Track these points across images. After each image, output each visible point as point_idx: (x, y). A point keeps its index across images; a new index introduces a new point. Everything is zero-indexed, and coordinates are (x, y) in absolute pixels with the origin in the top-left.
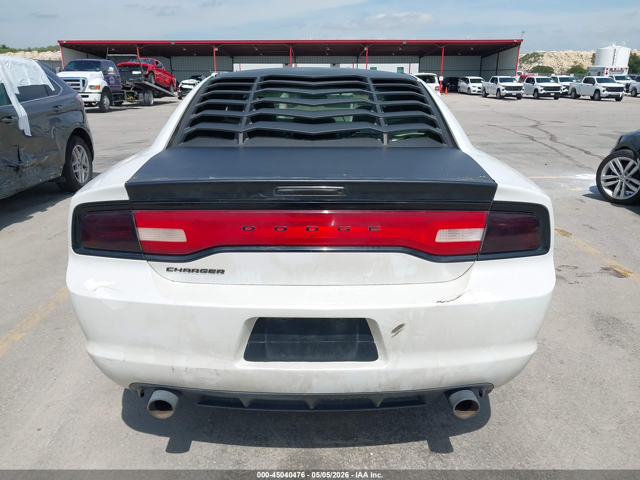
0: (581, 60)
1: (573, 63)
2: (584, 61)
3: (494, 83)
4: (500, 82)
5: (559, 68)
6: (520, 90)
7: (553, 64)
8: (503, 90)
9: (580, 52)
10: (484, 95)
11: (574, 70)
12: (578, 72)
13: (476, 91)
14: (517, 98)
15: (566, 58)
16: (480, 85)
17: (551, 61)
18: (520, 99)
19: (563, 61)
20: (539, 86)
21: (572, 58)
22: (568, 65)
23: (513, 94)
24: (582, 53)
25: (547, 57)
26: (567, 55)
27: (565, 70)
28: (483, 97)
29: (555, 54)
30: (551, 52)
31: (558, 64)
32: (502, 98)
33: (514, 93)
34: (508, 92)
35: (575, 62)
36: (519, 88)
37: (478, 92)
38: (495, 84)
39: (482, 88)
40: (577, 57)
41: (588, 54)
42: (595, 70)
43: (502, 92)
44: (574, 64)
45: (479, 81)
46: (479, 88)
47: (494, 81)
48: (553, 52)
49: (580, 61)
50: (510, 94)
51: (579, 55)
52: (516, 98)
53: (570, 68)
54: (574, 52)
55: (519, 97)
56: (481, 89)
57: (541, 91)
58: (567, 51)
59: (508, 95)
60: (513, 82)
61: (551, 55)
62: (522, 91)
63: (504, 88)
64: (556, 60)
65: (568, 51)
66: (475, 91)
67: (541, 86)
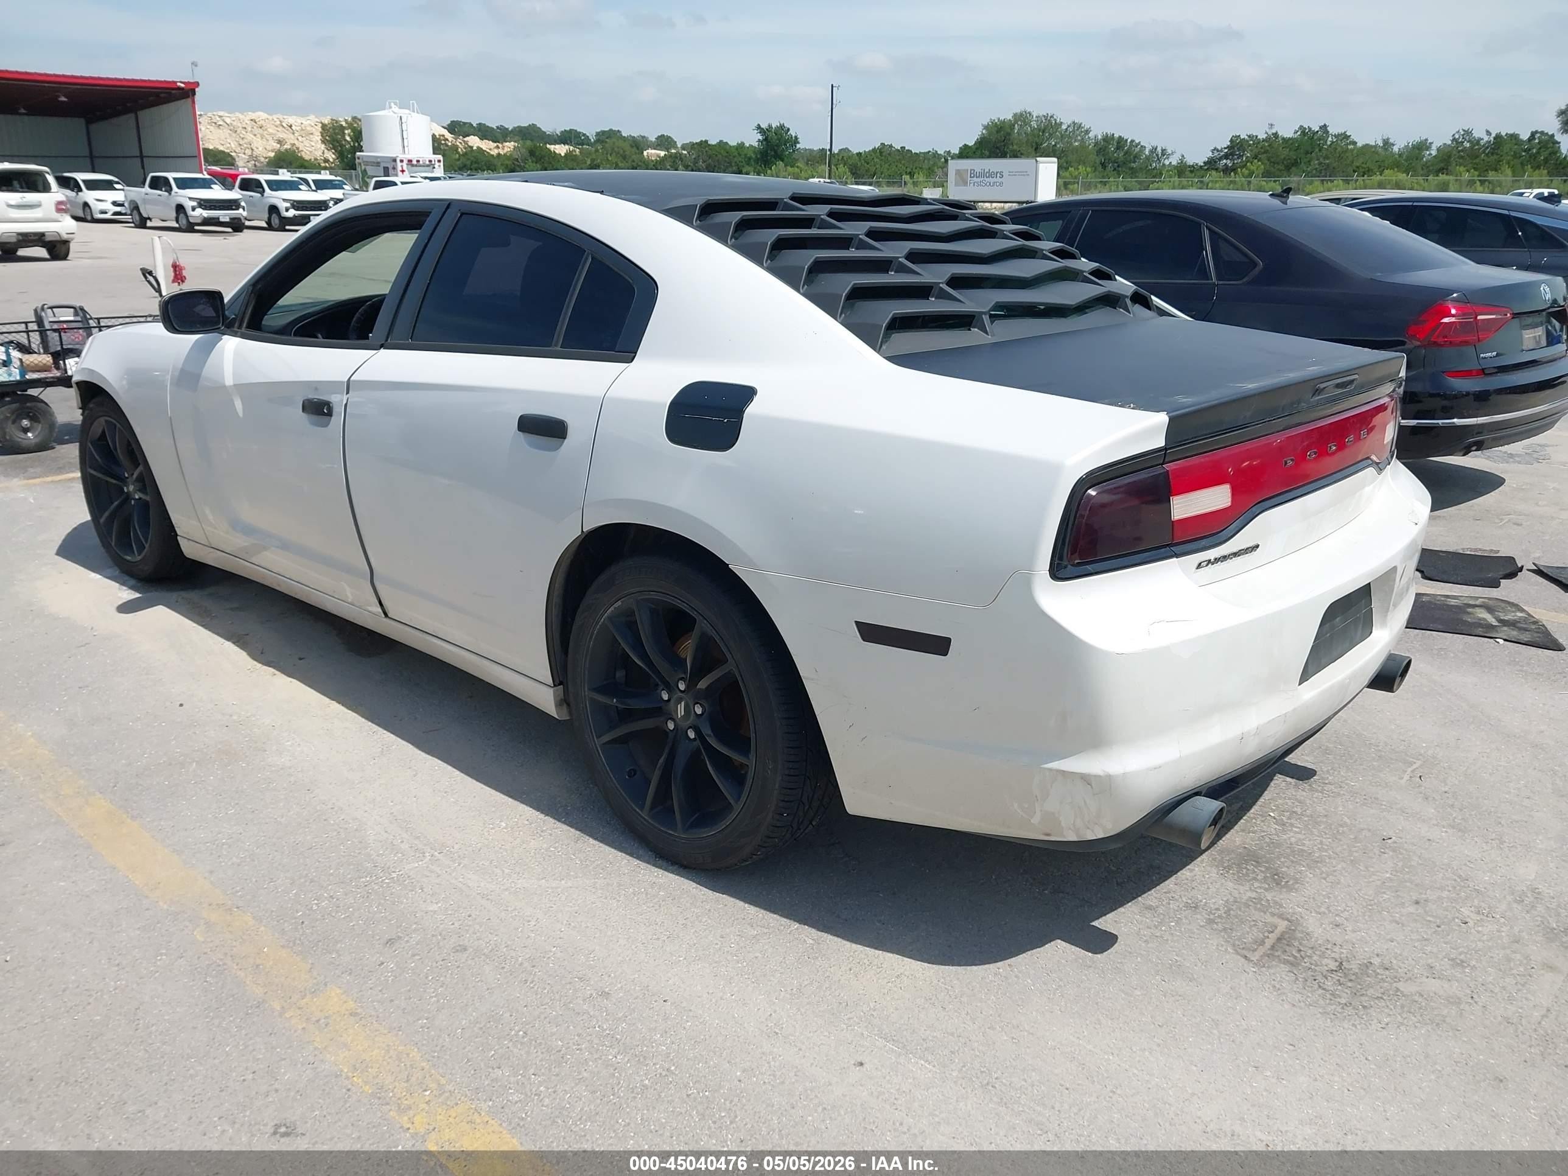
0: (292, 136)
1: (275, 144)
2: (300, 140)
3: (161, 190)
4: (179, 188)
5: (244, 154)
6: (238, 209)
7: (229, 145)
8: (194, 209)
9: (285, 117)
10: (138, 223)
11: (284, 161)
12: (294, 165)
13: (111, 213)
14: (232, 229)
15: (257, 131)
16: (119, 196)
17: (223, 137)
18: (241, 231)
19: (250, 137)
20: (281, 198)
21: (270, 130)
22: (266, 149)
23: (222, 219)
24: (291, 120)
25: (208, 127)
26: (256, 122)
27: (262, 159)
28: (137, 227)
29: (228, 121)
30: (215, 113)
31: (240, 145)
32: (190, 228)
33: (224, 215)
34: (206, 213)
35: (280, 142)
36: (232, 204)
37: (116, 214)
38: (166, 194)
39: (126, 205)
40: (280, 129)
41: (303, 122)
42: (374, 162)
43: (190, 213)
44: (279, 146)
45: (108, 186)
46: (115, 204)
47: (159, 184)
48: (221, 113)
49: (290, 140)
50: (214, 218)
51: (285, 126)
52: (230, 230)
53: (272, 154)
54: (270, 118)
55: (237, 226)
56: (122, 205)
57: (287, 210)
58: (253, 114)
59: (207, 222)
60: (211, 188)
61: (218, 121)
62: (241, 211)
63: (195, 204)
64: (234, 135)
65: (254, 112)
66: (106, 213)
67: (284, 200)
